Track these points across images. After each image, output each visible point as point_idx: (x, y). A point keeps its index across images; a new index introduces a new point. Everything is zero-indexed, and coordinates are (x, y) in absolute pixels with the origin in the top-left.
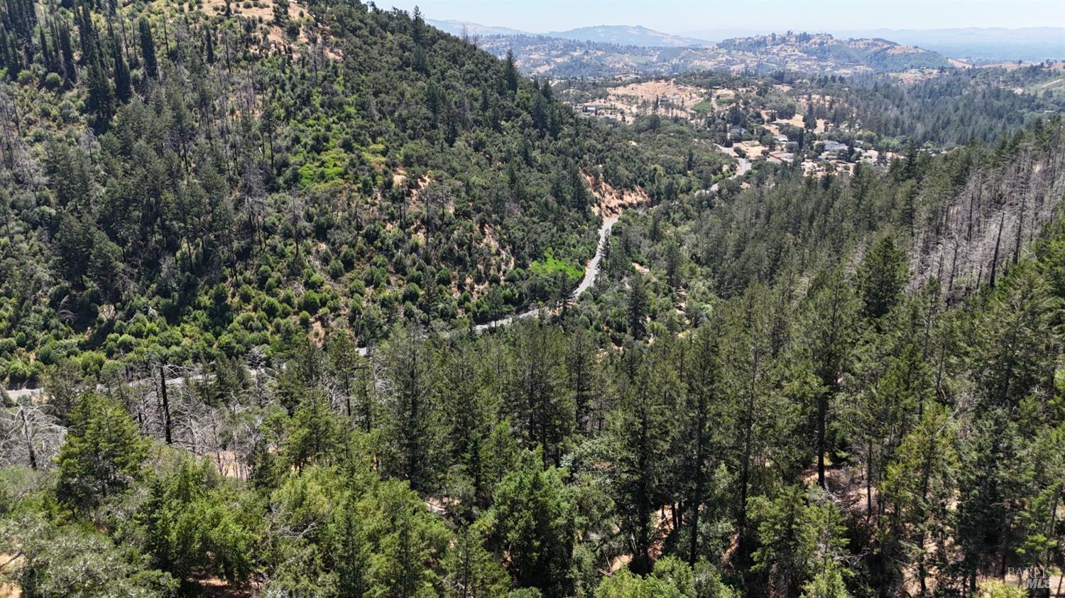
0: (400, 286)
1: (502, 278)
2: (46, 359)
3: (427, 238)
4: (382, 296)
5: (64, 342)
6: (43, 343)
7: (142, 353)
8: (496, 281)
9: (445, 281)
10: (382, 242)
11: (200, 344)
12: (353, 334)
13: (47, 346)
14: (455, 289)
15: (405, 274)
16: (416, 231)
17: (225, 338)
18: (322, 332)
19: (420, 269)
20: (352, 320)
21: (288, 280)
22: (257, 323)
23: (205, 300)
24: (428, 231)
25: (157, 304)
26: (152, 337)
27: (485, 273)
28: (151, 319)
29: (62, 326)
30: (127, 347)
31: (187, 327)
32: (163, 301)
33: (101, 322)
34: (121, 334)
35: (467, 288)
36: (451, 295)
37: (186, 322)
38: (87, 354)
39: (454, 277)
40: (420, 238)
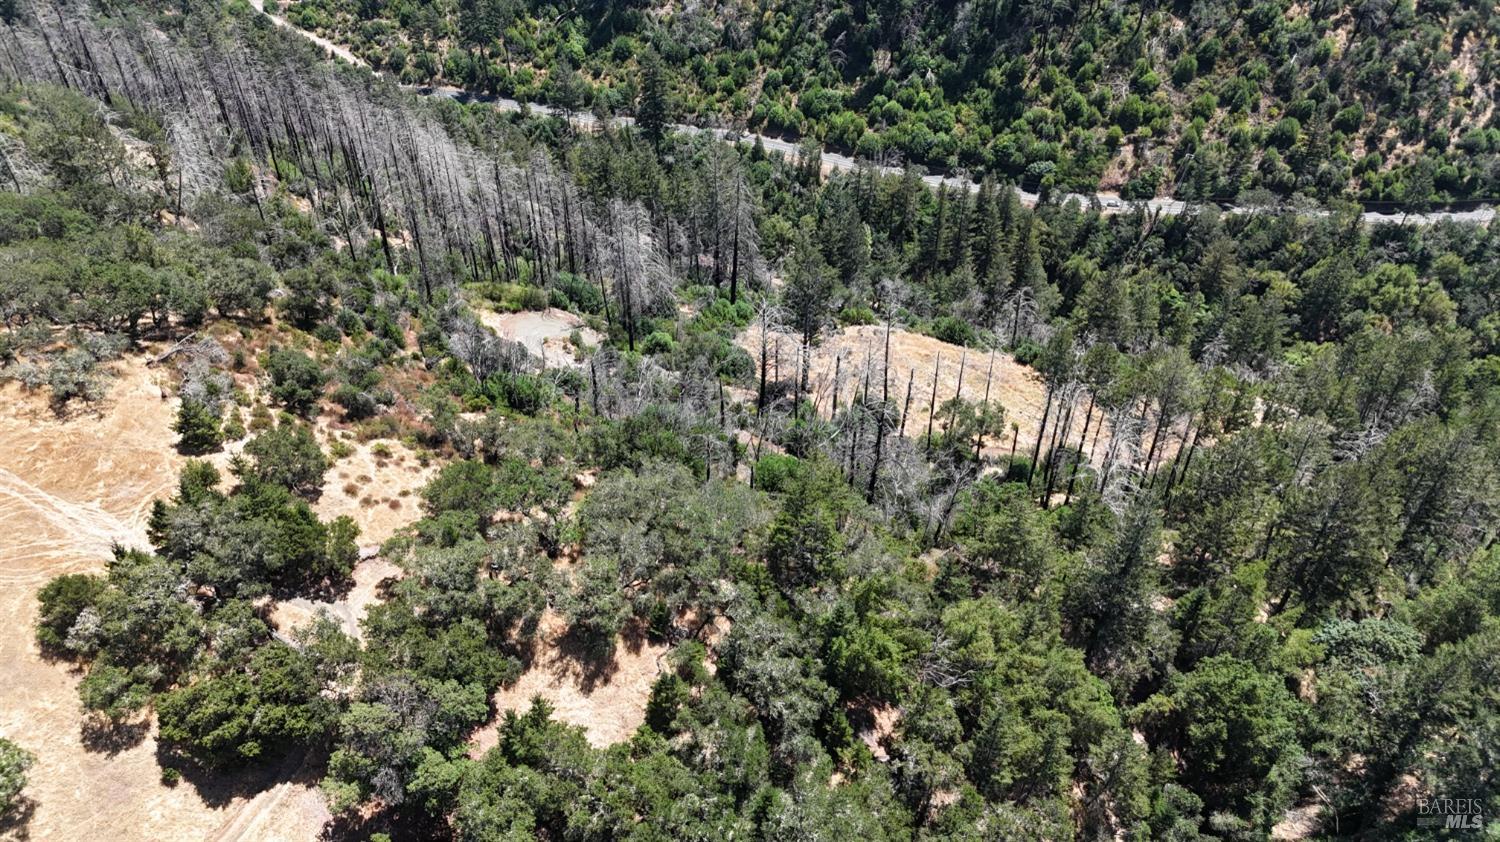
0: (1271, 117)
1: (1455, 140)
2: (807, 109)
3: (1351, 41)
4: (1236, 128)
5: (830, 91)
6: (809, 86)
7: (905, 132)
8: (1439, 144)
9: (1348, 127)
10: (1272, 38)
11: (972, 139)
12: (1172, 176)
13: (811, 93)
14: (1360, 143)
15: (1287, 99)
16: (1337, 25)
17: (1005, 139)
18: (1130, 162)
19: (1317, 97)
20: (1178, 155)
21: (1112, 71)
22: (1049, 128)
23: (996, 75)
24: (1357, 30)
25: (939, 66)
26: (922, 113)
27: (1426, 127)
28: (927, 86)
29: (831, 69)
30: (891, 119)
31: (965, 108)
32: (947, 64)
33: (872, 73)
34: (890, 99)
35: (1383, 146)
36: (1349, 151)
37: (965, 101)
38: (849, 114)
39: (1368, 122)
40: (1338, 40)
